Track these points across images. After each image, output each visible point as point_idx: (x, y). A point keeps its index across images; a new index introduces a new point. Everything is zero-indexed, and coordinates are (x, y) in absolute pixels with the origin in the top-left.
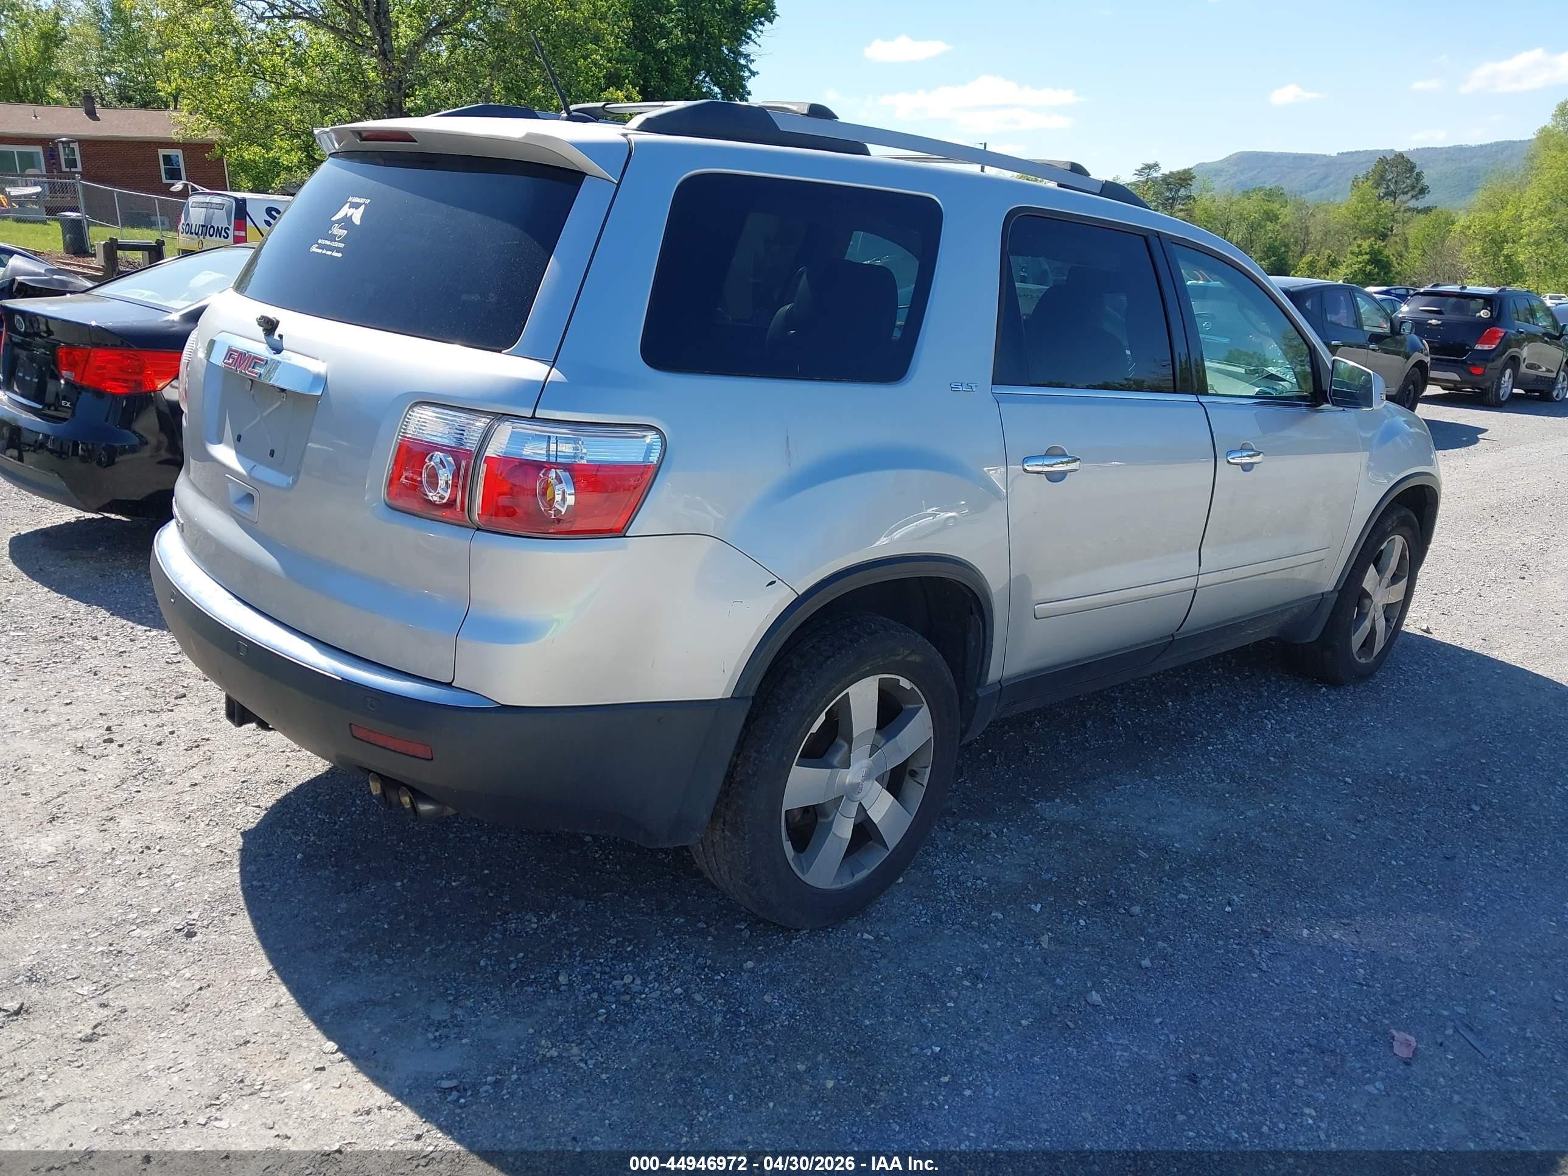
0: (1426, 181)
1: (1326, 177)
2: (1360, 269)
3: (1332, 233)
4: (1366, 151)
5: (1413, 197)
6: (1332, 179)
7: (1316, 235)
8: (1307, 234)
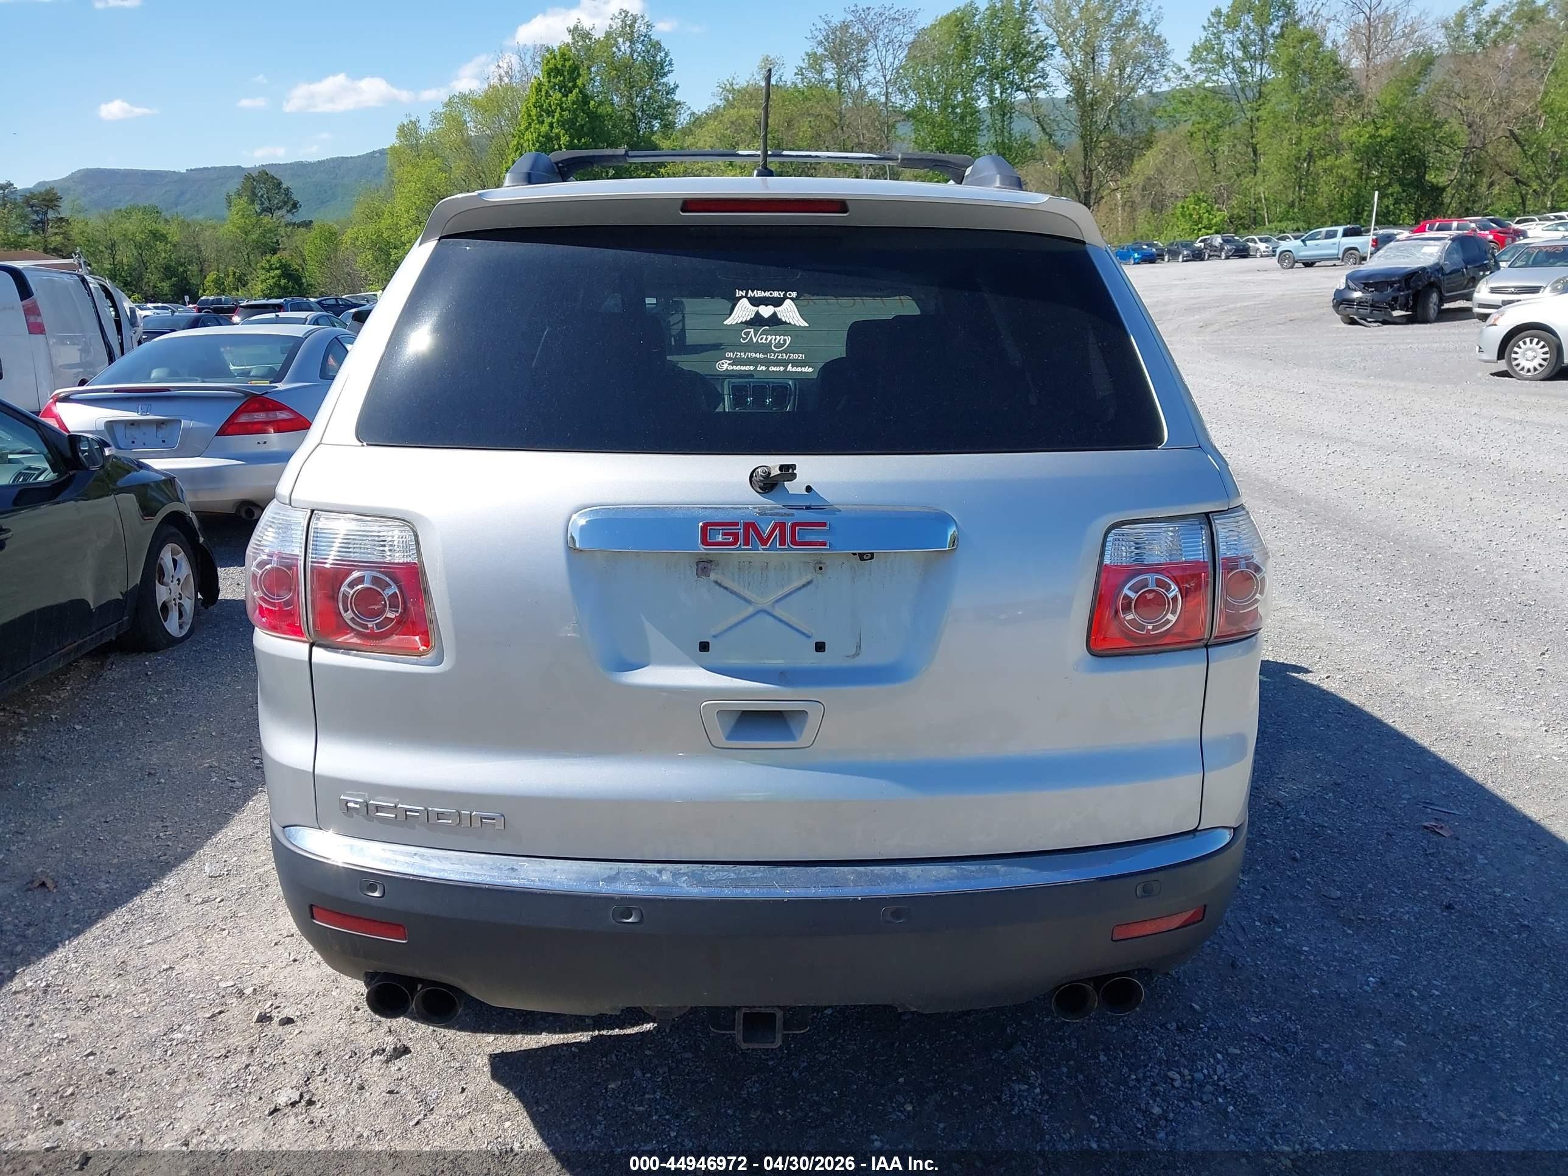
0: (296, 197)
1: (182, 193)
2: (275, 283)
3: (226, 250)
4: (215, 168)
5: (288, 212)
6: (188, 196)
7: (209, 253)
8: (200, 252)
